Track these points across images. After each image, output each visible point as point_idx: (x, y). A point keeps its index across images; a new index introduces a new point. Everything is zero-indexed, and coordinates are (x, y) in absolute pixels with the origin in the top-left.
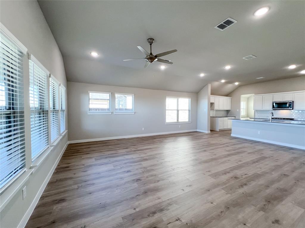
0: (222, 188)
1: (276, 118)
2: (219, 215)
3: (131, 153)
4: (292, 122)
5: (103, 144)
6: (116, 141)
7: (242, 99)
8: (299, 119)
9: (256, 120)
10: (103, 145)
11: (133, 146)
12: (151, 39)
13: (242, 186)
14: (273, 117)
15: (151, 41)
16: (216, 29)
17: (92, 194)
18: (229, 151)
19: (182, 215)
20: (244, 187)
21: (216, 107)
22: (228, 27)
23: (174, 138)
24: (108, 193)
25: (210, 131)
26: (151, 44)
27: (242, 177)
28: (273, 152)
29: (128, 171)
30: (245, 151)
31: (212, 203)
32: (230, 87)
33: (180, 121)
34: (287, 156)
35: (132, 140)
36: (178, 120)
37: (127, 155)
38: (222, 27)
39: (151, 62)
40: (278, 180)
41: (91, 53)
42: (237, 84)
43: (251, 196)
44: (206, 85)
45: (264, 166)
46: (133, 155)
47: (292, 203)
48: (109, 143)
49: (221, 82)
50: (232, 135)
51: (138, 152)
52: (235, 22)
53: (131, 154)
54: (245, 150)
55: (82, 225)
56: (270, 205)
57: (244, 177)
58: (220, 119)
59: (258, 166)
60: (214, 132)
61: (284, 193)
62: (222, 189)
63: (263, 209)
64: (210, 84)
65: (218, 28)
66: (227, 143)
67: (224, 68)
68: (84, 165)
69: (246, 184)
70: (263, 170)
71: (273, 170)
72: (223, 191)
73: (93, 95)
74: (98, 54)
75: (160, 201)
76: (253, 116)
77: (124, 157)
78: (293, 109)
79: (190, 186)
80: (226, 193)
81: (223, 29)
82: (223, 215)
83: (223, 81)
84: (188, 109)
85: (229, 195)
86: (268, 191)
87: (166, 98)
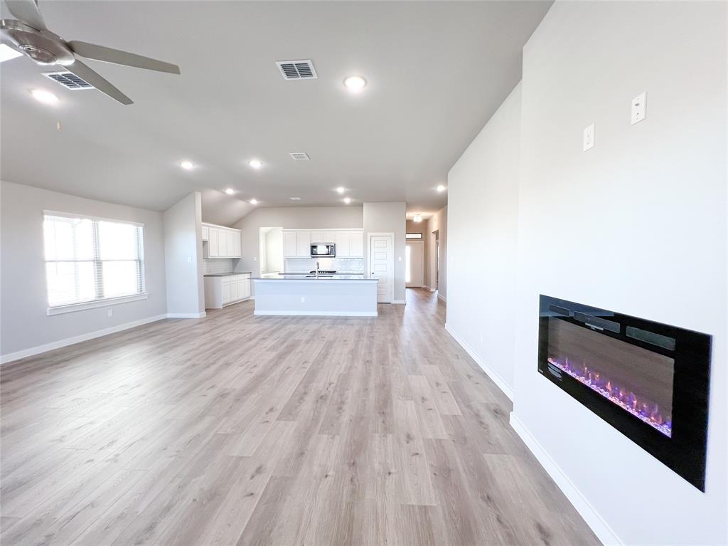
0: (318, 430)
2: (354, 491)
7: (261, 235)
13: (340, 409)
18: (273, 348)
20: (344, 408)
21: (213, 253)
22: (301, 78)
27: (330, 392)
30: (299, 340)
31: (326, 476)
34: (350, 332)
36: (100, 295)
40: (369, 373)
42: (254, 202)
43: (362, 418)
44: (190, 193)
45: (340, 358)
47: (400, 399)
49: (225, 193)
50: (256, 313)
52: (315, 76)
54: (297, 338)
56: (387, 417)
57: (331, 389)
59: (333, 362)
60: (216, 313)
62: (320, 433)
64: (200, 194)
65: (280, 68)
66: (258, 333)
69: (343, 402)
70: (344, 366)
71: (353, 360)
72: (324, 437)
76: (282, 271)
78: (335, 257)
80: (331, 438)
81: (288, 76)
82: (357, 483)
84: (135, 258)
85: (337, 438)
86: (372, 397)
87: (43, 219)
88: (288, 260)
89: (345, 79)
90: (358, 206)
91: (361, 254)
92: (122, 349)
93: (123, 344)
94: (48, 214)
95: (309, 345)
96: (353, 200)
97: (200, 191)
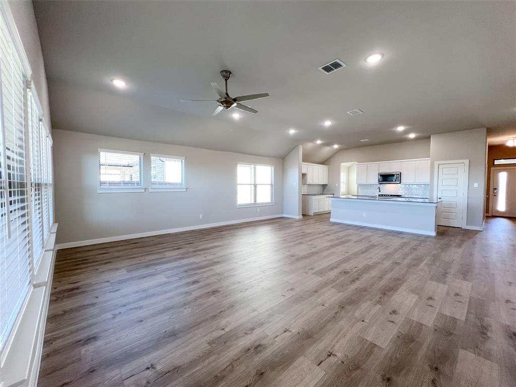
1: (383, 195)
2: (334, 317)
3: (190, 255)
4: (399, 199)
5: (132, 245)
6: (154, 238)
7: (342, 169)
8: (406, 196)
9: (360, 197)
10: (132, 247)
11: (190, 245)
12: (227, 71)
13: (353, 281)
14: (380, 193)
15: (226, 74)
16: (320, 71)
17: (144, 321)
18: (331, 241)
19: (291, 325)
20: (356, 282)
21: (309, 181)
22: (335, 70)
23: (252, 228)
24: (172, 316)
25: (302, 216)
26: (226, 80)
27: (352, 271)
28: (381, 239)
29: (195, 282)
30: (351, 240)
31: (323, 305)
32: (327, 151)
33: (258, 201)
34: (397, 242)
35: (183, 236)
36: (255, 201)
37: (183, 258)
38: (327, 69)
39: (228, 107)
40: (391, 270)
41: (112, 81)
42: (336, 146)
43: (365, 291)
44: (296, 147)
45: (375, 255)
46: (194, 258)
47: (406, 291)
48: (142, 242)
49: (316, 144)
50: (332, 220)
51: (202, 252)
52: (344, 65)
53: (189, 257)
54: (350, 238)
55: (146, 365)
56: (385, 296)
57: (354, 270)
58: (314, 197)
59: (368, 257)
60: (307, 217)
61: (398, 282)
62: (332, 287)
63: (379, 302)
64: (302, 146)
65: (322, 70)
66: (326, 231)
67: (322, 123)
68: (109, 281)
69: (357, 279)
70: (374, 261)
71: (384, 259)
72: (333, 290)
73: (106, 157)
74: (126, 84)
75: (256, 313)
76: (356, 194)
77: (179, 262)
78: (400, 183)
79: (292, 289)
80: (337, 292)
81: (328, 71)
82: (338, 315)
83: (319, 142)
84: (270, 183)
85: (341, 294)
86: (383, 283)
87: (237, 166)
88: (360, 186)
89: (366, 58)
90: (425, 139)
91: (427, 181)
92: (261, 227)
93: (261, 225)
94: (240, 164)
95: (355, 244)
96: (418, 135)
97: (301, 144)
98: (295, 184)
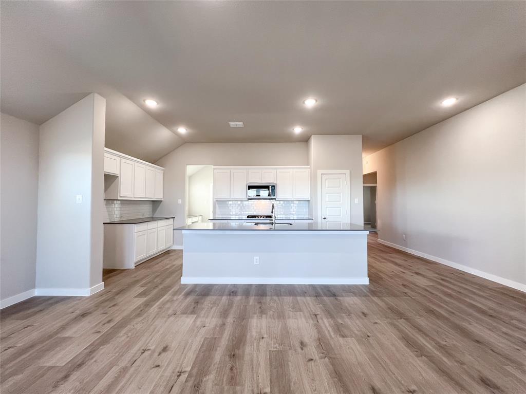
64: (102, 99)
98: (79, 197)
